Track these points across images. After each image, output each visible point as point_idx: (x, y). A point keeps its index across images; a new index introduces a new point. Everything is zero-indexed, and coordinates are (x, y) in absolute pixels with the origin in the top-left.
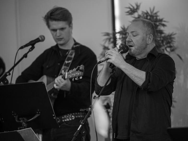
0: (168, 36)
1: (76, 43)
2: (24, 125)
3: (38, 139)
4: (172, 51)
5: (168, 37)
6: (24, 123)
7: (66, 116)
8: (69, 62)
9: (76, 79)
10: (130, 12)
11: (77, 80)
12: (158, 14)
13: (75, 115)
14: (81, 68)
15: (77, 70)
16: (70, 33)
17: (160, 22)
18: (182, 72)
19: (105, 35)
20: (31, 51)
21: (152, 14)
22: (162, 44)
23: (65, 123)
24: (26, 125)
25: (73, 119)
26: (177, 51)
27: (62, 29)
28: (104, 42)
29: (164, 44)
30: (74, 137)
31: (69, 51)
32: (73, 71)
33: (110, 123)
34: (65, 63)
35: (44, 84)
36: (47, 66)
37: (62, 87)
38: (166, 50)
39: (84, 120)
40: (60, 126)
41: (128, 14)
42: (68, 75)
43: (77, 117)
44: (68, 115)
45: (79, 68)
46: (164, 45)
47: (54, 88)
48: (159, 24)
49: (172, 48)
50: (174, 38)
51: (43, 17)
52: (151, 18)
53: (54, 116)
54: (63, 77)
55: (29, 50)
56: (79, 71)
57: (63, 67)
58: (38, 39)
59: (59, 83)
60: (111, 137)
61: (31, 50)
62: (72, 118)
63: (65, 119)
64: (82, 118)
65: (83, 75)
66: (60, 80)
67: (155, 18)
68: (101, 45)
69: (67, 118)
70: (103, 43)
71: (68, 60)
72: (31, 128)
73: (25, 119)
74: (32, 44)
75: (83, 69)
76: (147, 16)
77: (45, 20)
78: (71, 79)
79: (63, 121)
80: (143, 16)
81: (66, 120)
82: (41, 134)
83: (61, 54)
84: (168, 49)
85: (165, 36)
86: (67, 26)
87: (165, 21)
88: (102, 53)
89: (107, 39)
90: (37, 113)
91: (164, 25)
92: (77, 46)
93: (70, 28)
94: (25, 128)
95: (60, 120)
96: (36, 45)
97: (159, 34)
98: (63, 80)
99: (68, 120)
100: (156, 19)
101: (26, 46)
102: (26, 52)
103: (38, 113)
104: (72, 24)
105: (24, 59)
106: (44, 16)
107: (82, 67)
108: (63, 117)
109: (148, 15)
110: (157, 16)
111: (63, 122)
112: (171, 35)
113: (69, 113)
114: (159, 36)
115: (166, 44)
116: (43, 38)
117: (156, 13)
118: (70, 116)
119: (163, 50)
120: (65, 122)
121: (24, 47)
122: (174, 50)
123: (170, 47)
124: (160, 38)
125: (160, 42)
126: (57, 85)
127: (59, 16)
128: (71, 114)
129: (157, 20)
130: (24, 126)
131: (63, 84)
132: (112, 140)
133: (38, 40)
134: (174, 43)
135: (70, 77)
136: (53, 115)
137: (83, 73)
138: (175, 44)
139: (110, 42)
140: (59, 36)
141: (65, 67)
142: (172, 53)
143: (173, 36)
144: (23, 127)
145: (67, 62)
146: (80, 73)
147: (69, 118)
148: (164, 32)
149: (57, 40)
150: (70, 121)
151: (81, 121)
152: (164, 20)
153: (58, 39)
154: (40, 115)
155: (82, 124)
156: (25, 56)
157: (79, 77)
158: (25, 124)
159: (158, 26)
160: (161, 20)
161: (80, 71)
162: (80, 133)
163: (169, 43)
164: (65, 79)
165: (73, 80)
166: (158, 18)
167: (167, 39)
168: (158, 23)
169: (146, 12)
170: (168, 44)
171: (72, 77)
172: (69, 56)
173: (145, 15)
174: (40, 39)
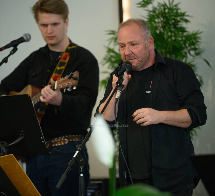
0: (192, 34)
1: (71, 44)
2: (3, 150)
3: (21, 169)
4: (198, 54)
5: (193, 37)
6: (3, 148)
7: (57, 139)
8: (62, 68)
9: (68, 90)
10: (142, 3)
11: (70, 90)
12: (179, 6)
13: (68, 139)
14: (74, 76)
15: (70, 78)
16: (64, 31)
17: (182, 17)
18: (210, 82)
19: (110, 34)
20: (12, 54)
21: (172, 6)
22: (184, 46)
23: (55, 149)
24: (6, 151)
25: (66, 143)
26: (204, 55)
27: (55, 24)
28: (108, 42)
29: (187, 45)
30: (69, 166)
31: (62, 54)
32: (65, 79)
33: (115, 149)
34: (57, 69)
35: (29, 96)
36: (34, 74)
37: (51, 100)
38: (190, 53)
39: (82, 144)
40: (50, 153)
41: (139, 5)
42: (58, 84)
43: (71, 140)
44: (60, 138)
45: (72, 75)
46: (187, 47)
47: (40, 101)
48: (181, 19)
49: (197, 51)
50: (199, 38)
51: (31, 8)
52: (170, 11)
53: (43, 140)
54: (51, 88)
55: (11, 52)
56: (72, 78)
57: (54, 75)
58: (22, 38)
59: (47, 95)
60: (117, 167)
61: (12, 52)
62: (64, 141)
63: (55, 143)
64: (78, 141)
65: (77, 84)
66: (48, 91)
67: (175, 11)
68: (105, 46)
69: (59, 142)
70: (106, 44)
71: (60, 66)
72: (12, 154)
73: (5, 143)
74: (14, 45)
75: (78, 76)
76: (165, 9)
77: (33, 11)
78: (62, 90)
79: (53, 145)
80: (160, 8)
81: (56, 145)
82: (25, 162)
83: (52, 58)
84: (192, 52)
85: (188, 35)
86: (62, 21)
87: (187, 16)
88: (105, 57)
89: (112, 38)
90: (21, 134)
91: (186, 21)
92: (73, 47)
93: (65, 24)
94: (4, 154)
95: (49, 145)
96: (19, 47)
97: (180, 33)
98: (51, 90)
99: (59, 144)
100: (177, 12)
101: (7, 47)
102: (7, 55)
103: (22, 136)
104: (68, 19)
105: (4, 64)
106: (32, 6)
107: (76, 74)
108: (53, 141)
109: (166, 7)
110: (177, 9)
111: (54, 147)
112: (196, 34)
113: (61, 135)
114: (181, 36)
115: (190, 45)
116: (28, 37)
117: (176, 5)
118: (62, 139)
119: (186, 53)
120: (55, 146)
121: (3, 48)
122: (200, 53)
123: (195, 49)
124: (182, 37)
125: (182, 42)
126: (44, 98)
127: (52, 7)
128: (63, 137)
129: (177, 15)
130: (3, 152)
131: (51, 96)
132: (118, 170)
133: (21, 40)
134: (199, 43)
135: (61, 88)
136: (42, 138)
137: (77, 82)
138: (201, 45)
139: (116, 43)
140: (50, 34)
141: (57, 75)
142: (197, 57)
143: (198, 36)
144: (2, 154)
145: (58, 68)
146: (74, 81)
147: (61, 142)
148: (187, 30)
149: (47, 39)
150: (62, 146)
151: (78, 146)
152: (187, 14)
153: (49, 37)
154: (24, 137)
155: (79, 150)
156: (5, 60)
157: (72, 88)
158: (5, 149)
159: (179, 22)
160: (183, 15)
161: (73, 80)
162: (76, 161)
163: (193, 44)
164: (54, 90)
165: (65, 90)
166: (179, 11)
167: (191, 39)
168: (178, 19)
169: (163, 3)
170: (191, 45)
171: (63, 87)
172: (61, 60)
173: (162, 8)
174: (25, 38)
